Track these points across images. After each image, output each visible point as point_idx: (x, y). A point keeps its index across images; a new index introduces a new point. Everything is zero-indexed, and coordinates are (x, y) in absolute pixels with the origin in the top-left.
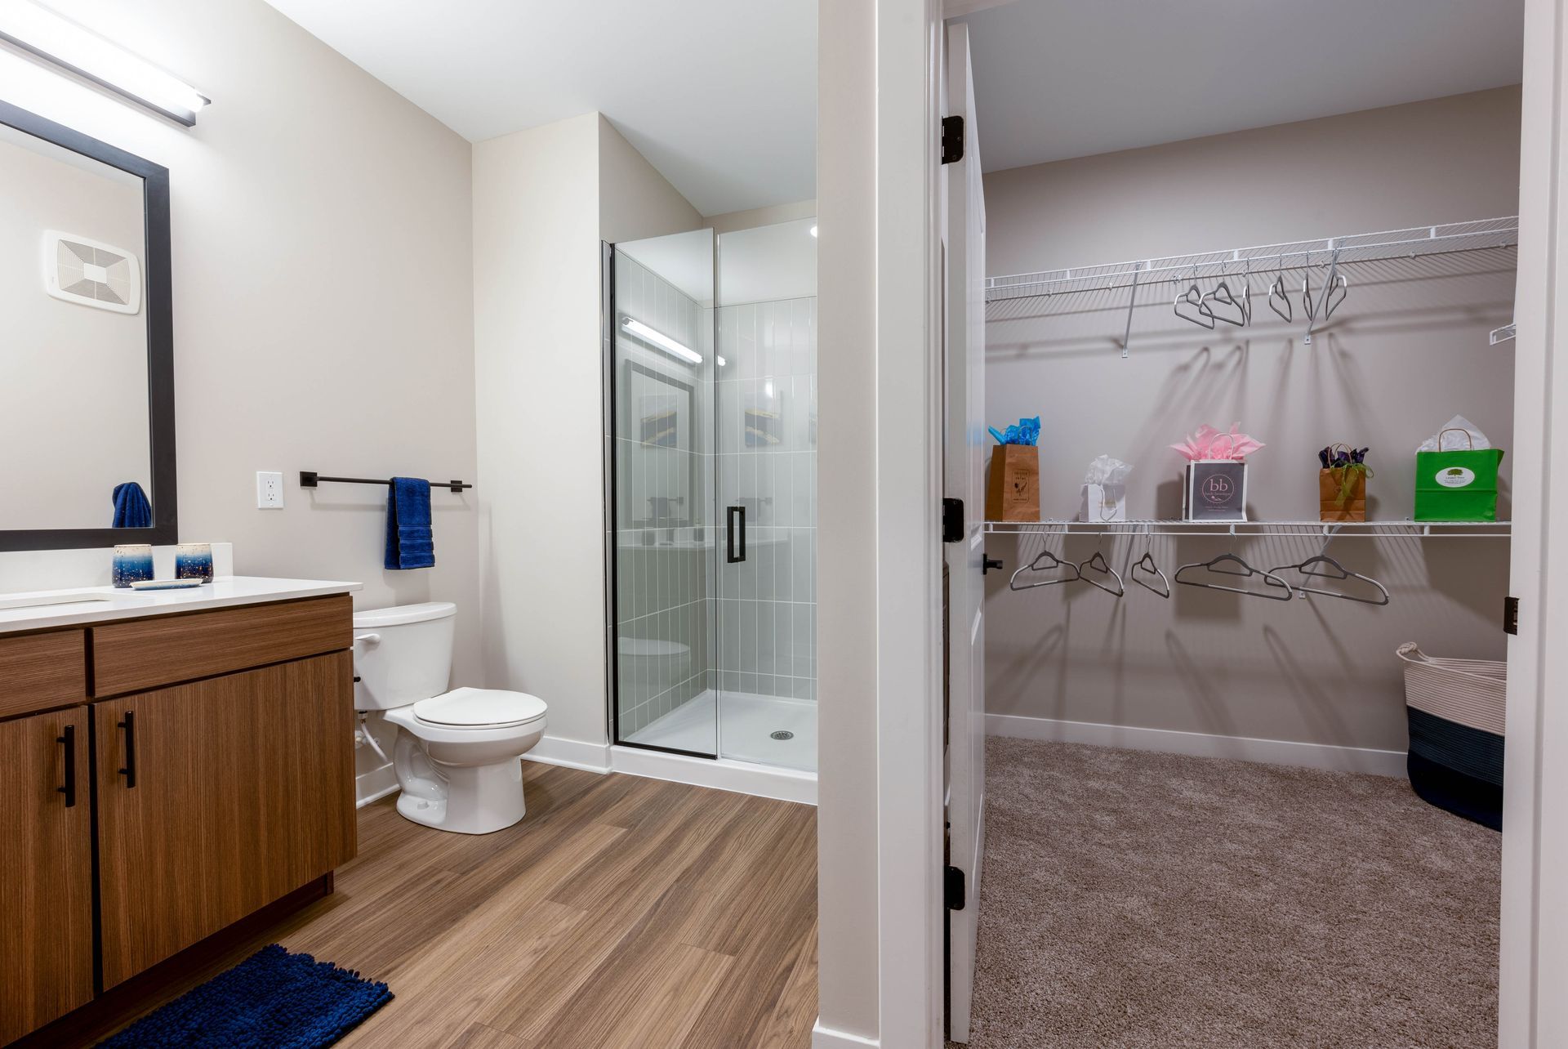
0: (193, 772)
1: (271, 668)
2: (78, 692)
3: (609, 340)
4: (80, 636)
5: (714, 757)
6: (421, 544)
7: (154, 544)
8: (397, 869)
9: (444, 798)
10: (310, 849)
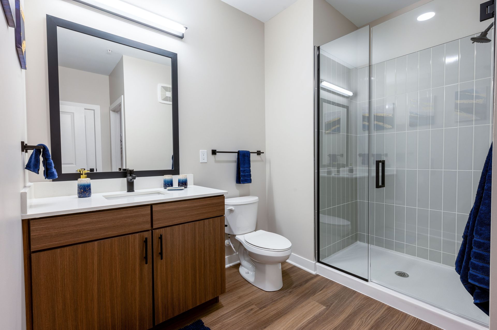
0: (178, 256)
1: (200, 221)
2: (148, 226)
3: (317, 89)
4: (149, 208)
5: (367, 280)
6: (247, 175)
7: (173, 175)
8: (238, 298)
9: (254, 271)
10: (211, 287)
